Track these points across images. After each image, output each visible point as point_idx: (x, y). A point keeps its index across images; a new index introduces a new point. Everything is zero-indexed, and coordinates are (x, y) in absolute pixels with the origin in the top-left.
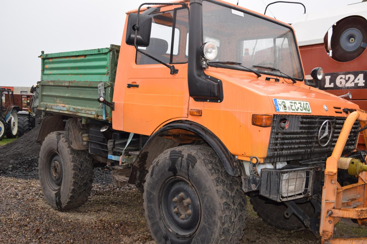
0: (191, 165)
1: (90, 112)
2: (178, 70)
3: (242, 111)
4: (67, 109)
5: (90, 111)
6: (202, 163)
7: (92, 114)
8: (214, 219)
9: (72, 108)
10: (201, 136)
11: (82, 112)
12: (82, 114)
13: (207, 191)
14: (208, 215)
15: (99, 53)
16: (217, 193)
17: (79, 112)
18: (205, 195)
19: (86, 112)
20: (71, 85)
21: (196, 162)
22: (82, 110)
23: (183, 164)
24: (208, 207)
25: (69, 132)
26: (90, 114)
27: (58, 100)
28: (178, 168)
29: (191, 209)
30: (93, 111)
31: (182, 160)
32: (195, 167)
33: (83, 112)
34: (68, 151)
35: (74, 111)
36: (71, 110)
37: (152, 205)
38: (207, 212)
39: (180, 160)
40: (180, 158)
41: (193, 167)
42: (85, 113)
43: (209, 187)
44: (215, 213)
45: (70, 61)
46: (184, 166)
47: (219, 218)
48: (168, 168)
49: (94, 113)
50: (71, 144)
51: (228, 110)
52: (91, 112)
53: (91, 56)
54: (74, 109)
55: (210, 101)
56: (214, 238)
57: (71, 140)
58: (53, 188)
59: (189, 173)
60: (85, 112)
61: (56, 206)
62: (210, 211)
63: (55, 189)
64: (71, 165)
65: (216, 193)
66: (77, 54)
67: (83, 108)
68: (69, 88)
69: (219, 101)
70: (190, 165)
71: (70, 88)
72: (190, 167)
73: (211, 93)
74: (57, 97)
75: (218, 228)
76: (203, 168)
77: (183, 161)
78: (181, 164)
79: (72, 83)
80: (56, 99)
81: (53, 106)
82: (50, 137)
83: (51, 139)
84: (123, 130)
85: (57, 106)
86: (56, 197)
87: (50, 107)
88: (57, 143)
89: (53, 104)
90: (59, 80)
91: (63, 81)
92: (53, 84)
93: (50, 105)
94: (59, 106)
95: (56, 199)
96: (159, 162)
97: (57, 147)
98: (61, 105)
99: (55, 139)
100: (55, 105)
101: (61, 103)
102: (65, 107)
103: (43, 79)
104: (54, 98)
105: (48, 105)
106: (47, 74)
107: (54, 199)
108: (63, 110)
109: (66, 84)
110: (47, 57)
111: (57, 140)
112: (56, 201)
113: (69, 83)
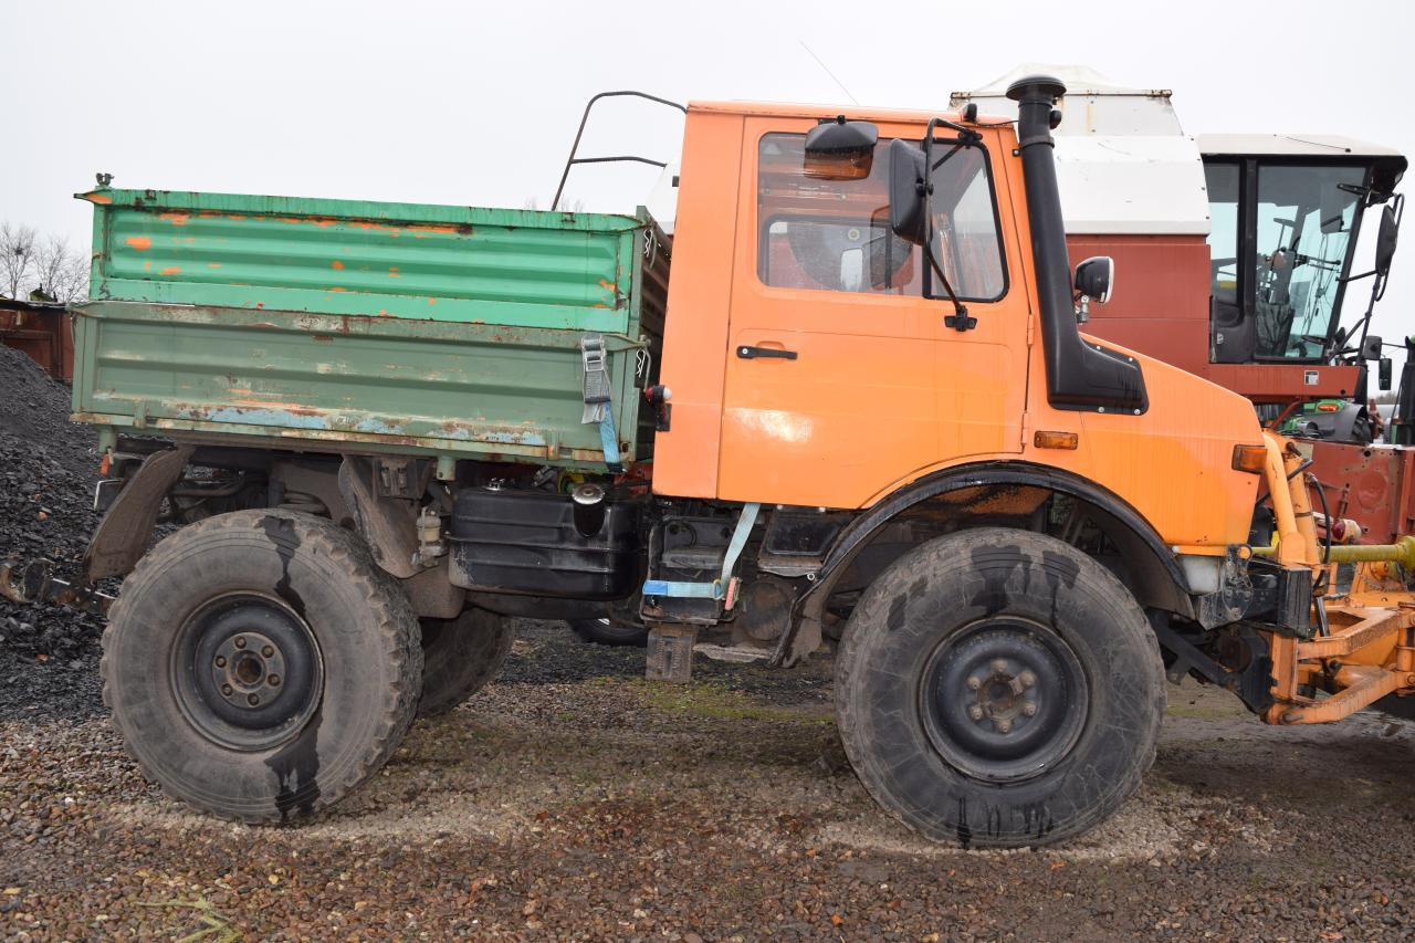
0: (1065, 581)
1: (504, 437)
2: (975, 320)
3: (1205, 437)
4: (334, 425)
5: (506, 430)
6: (1094, 573)
7: (523, 442)
8: (1143, 708)
10: (1095, 501)
11: (452, 436)
12: (454, 443)
13: (1122, 642)
14: (1126, 702)
16: (1149, 642)
17: (431, 434)
18: (1115, 653)
19: (483, 436)
20: (359, 328)
21: (1078, 571)
22: (449, 427)
23: (1033, 580)
24: (1126, 681)
25: (359, 511)
26: (506, 441)
27: (244, 386)
28: (1014, 595)
29: (1036, 698)
30: (529, 435)
31: (1026, 569)
32: (1077, 583)
33: (460, 433)
34: (358, 585)
35: (393, 432)
36: (366, 426)
37: (899, 711)
38: (1121, 696)
39: (1022, 570)
40: (1020, 566)
41: (1070, 585)
42: (474, 438)
43: (1128, 629)
44: (1146, 693)
45: (344, 235)
46: (1036, 585)
47: (1156, 703)
48: (970, 598)
49: (534, 440)
50: (381, 558)
51: (1168, 434)
52: (517, 435)
54: (392, 424)
55: (1111, 412)
56: (1139, 758)
57: (375, 544)
59: (1057, 601)
60: (471, 432)
61: (275, 809)
62: (1133, 689)
64: (384, 640)
65: (1146, 643)
66: (406, 216)
67: (455, 420)
69: (1137, 411)
70: (1060, 580)
72: (1062, 586)
73: (1127, 390)
74: (232, 374)
75: (1152, 730)
76: (1102, 584)
77: (1031, 573)
78: (1027, 581)
79: (367, 324)
80: (220, 380)
81: (209, 412)
82: (208, 540)
83: (223, 543)
84: (714, 497)
85: (243, 411)
86: (275, 775)
87: (185, 413)
88: (277, 559)
89: (205, 403)
90: (261, 305)
91: (292, 312)
92: (205, 318)
93: (178, 406)
94: (260, 413)
95: (277, 780)
96: (929, 586)
97: (281, 576)
98: (280, 407)
99: (261, 544)
100: (226, 407)
101: (269, 400)
102: (322, 415)
103: (108, 292)
104: (203, 377)
105: (158, 404)
106: (137, 274)
107: (265, 784)
108: (301, 426)
109: (320, 325)
110: (149, 204)
111: (275, 546)
112: (284, 789)
113: (345, 324)
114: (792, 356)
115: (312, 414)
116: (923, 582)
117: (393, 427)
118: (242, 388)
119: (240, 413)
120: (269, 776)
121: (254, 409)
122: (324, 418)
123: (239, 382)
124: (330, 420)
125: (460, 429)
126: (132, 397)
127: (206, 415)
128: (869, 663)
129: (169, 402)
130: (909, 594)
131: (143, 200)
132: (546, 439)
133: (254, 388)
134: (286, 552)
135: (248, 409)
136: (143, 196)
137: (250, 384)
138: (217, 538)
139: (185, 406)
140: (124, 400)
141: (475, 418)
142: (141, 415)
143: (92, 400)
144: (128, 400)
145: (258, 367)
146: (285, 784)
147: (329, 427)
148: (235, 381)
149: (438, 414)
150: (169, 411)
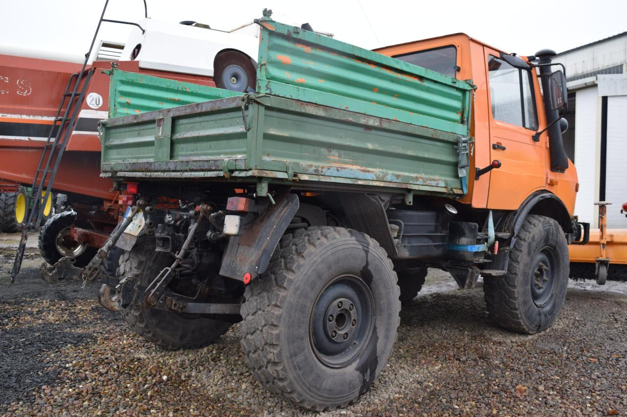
1: (434, 183)
3: (572, 180)
4: (377, 177)
5: (434, 180)
7: (439, 185)
9: (393, 174)
11: (417, 183)
15: (454, 85)
17: (411, 182)
19: (427, 183)
20: (386, 125)
22: (417, 179)
26: (435, 185)
30: (440, 181)
33: (420, 182)
34: (388, 263)
35: (398, 181)
36: (389, 178)
42: (425, 184)
45: (381, 74)
49: (442, 184)
51: (568, 180)
52: (437, 182)
53: (433, 83)
54: (398, 176)
55: (560, 172)
58: (338, 364)
59: (557, 239)
60: (424, 182)
63: (341, 364)
66: (405, 69)
67: (417, 175)
68: (370, 132)
69: (564, 172)
70: (558, 232)
71: (373, 132)
72: (558, 234)
74: (330, 146)
77: (553, 230)
78: (553, 233)
79: (389, 123)
80: (324, 151)
81: (323, 170)
82: (332, 247)
83: (340, 248)
84: (485, 207)
85: (339, 169)
86: (361, 375)
87: (311, 170)
88: (363, 254)
89: (321, 164)
90: (347, 108)
91: (360, 113)
92: (321, 113)
93: (308, 166)
94: (346, 171)
95: (362, 378)
96: (536, 237)
97: (365, 263)
98: (355, 167)
99: (356, 246)
100: (331, 167)
101: (346, 163)
102: (372, 172)
103: (270, 90)
104: (316, 148)
105: (298, 164)
106: (284, 80)
107: (357, 381)
108: (364, 178)
109: (371, 122)
110: (295, 36)
111: (361, 247)
112: (365, 381)
113: (380, 123)
114: (504, 149)
115: (369, 171)
116: (534, 236)
117: (398, 178)
118: (334, 156)
119: (338, 170)
120: (359, 376)
121: (344, 168)
122: (374, 174)
123: (332, 152)
124: (375, 175)
125: (420, 180)
126: (284, 160)
127: (322, 172)
128: (524, 269)
129: (304, 163)
130: (531, 241)
131: (292, 33)
132: (445, 184)
133: (339, 156)
134: (366, 249)
135: (342, 168)
136: (292, 31)
137: (337, 154)
138: (335, 245)
139: (311, 166)
140: (280, 161)
141: (421, 174)
142: (291, 172)
143: (261, 160)
144: (282, 162)
145: (344, 144)
146: (365, 378)
147: (375, 179)
148: (331, 151)
149: (414, 172)
150: (303, 169)
